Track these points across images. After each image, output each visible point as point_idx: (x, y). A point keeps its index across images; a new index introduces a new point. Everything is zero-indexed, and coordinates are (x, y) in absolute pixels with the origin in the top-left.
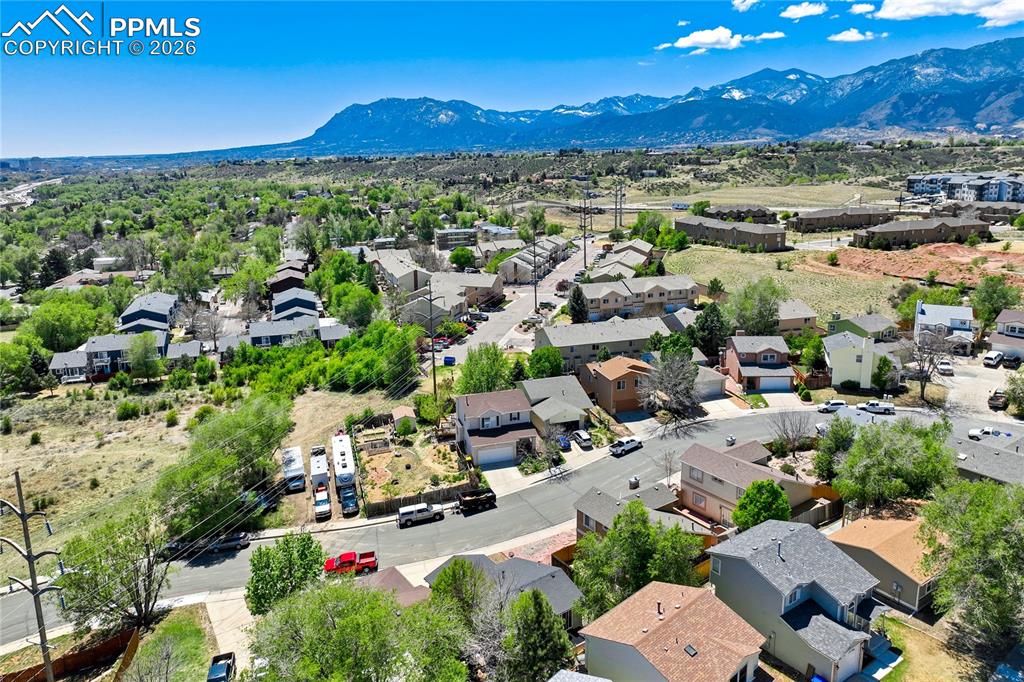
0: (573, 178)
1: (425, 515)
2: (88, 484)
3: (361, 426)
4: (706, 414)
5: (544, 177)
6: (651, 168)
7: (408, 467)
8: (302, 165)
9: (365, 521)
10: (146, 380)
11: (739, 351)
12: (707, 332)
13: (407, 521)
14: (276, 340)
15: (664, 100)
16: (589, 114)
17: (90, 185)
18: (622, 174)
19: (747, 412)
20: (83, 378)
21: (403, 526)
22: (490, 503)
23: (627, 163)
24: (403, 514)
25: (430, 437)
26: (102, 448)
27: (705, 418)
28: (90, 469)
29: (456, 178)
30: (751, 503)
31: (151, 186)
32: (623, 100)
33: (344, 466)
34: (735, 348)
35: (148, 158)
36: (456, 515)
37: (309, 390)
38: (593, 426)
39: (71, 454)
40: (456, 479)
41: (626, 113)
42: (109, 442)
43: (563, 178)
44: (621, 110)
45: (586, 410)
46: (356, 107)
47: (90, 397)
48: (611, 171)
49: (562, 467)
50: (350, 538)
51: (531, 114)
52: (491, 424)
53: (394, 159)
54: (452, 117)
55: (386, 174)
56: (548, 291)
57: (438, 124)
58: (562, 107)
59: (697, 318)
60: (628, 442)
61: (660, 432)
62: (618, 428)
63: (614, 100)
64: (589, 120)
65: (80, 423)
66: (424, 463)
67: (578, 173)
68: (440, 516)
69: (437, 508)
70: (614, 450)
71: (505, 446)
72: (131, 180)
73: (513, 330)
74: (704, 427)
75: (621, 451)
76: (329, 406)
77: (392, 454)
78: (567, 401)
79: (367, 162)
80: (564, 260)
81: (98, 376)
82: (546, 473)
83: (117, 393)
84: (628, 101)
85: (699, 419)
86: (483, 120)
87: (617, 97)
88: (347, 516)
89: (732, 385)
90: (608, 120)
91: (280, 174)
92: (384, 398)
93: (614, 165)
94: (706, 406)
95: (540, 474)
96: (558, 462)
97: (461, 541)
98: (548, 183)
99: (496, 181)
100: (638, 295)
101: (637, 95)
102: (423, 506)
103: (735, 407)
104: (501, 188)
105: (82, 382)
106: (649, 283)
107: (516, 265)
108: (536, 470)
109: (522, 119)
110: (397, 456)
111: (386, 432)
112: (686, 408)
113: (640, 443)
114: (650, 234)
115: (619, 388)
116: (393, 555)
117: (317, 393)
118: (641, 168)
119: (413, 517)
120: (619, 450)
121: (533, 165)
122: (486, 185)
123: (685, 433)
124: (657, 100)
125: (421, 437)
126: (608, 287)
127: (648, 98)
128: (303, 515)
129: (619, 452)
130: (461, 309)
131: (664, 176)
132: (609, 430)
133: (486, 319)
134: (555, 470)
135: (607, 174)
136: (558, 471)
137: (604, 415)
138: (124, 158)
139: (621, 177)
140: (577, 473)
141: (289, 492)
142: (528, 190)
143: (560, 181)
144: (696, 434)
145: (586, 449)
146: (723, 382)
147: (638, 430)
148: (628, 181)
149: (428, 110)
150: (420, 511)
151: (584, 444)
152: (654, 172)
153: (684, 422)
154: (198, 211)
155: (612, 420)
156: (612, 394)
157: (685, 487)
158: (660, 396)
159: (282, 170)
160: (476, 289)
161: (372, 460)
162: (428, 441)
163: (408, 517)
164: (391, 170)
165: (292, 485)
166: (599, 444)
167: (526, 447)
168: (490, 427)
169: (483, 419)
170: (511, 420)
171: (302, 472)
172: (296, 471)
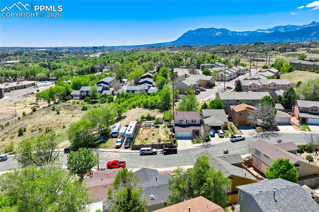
0: (258, 52)
1: (149, 152)
2: (62, 127)
3: (146, 120)
4: (279, 130)
5: (248, 51)
6: (289, 49)
7: (153, 135)
8: (171, 48)
9: (131, 151)
10: (94, 100)
11: (299, 106)
12: (287, 99)
13: (143, 153)
14: (133, 92)
15: (299, 27)
16: (269, 32)
17: (114, 53)
18: (277, 51)
19: (299, 132)
20: (79, 98)
21: (141, 155)
22: (175, 152)
23: (280, 47)
24: (142, 150)
25: (166, 126)
26: (73, 117)
27: (278, 132)
28: (66, 123)
29: (217, 51)
30: (275, 168)
31: (129, 53)
32: (283, 27)
33: (129, 131)
34: (298, 105)
35: (132, 46)
36: (161, 154)
37: (137, 108)
38: (227, 129)
39: (64, 118)
40: (167, 141)
41: (283, 31)
42: (75, 116)
43: (254, 51)
44: (282, 30)
45: (225, 123)
46: (190, 31)
47: (78, 103)
48: (273, 50)
49: (209, 143)
50: (123, 156)
51: (248, 32)
52: (184, 123)
53: (199, 46)
54: (220, 34)
55: (195, 51)
56: (233, 84)
57: (216, 36)
58: (259, 30)
59: (284, 93)
60: (238, 137)
61: (255, 135)
62: (238, 131)
63: (279, 27)
64: (269, 34)
65: (72, 110)
66: (159, 134)
67: (261, 50)
68: (155, 153)
69: (155, 150)
70: (232, 139)
71: (188, 131)
72: (125, 51)
73: (213, 95)
74: (276, 135)
75: (235, 140)
76: (140, 112)
77: (151, 130)
78: (218, 119)
79: (190, 47)
80: (243, 74)
81: (82, 98)
82: (202, 144)
83: (85, 103)
84: (285, 27)
85: (275, 132)
86: (231, 35)
87: (281, 26)
88: (126, 148)
89: (294, 120)
90: (276, 33)
91: (164, 50)
92: (158, 112)
93: (275, 48)
94: (279, 127)
95: (199, 144)
96: (208, 140)
97: (158, 164)
98: (248, 53)
99: (230, 52)
100: (264, 85)
101: (289, 25)
102: (150, 148)
103: (293, 129)
104: (232, 55)
105: (78, 99)
106: (270, 81)
107: (222, 74)
108: (198, 142)
109: (245, 34)
110: (152, 131)
111: (152, 122)
112: (270, 127)
113: (244, 138)
114: (278, 67)
115: (240, 115)
116: (132, 164)
117: (139, 108)
118: (285, 49)
119: (145, 152)
120: (234, 139)
121: (244, 48)
122: (227, 54)
123: (266, 137)
124: (296, 27)
125: (163, 125)
126: (252, 82)
127: (293, 26)
128: (113, 145)
129: (234, 140)
130: (195, 86)
131: (294, 52)
132: (233, 131)
133: (205, 91)
134: (206, 143)
135: (272, 51)
136: (206, 144)
137: (233, 126)
138: (125, 46)
139: (277, 52)
140: (214, 146)
141: (112, 137)
142: (241, 55)
143: (253, 53)
144: (271, 137)
145: (220, 137)
146: (290, 119)
147: (246, 133)
148: (279, 53)
149: (213, 32)
150: (148, 150)
151: (220, 135)
152: (290, 50)
153: (267, 132)
154: (136, 58)
155: (236, 128)
156: (237, 118)
157: (253, 157)
158: (260, 121)
159: (165, 49)
160: (204, 81)
161: (143, 131)
162: (165, 127)
163: (143, 152)
164: (197, 49)
165: (113, 135)
166: (227, 136)
167: (197, 133)
168: (183, 124)
169: (181, 120)
170: (192, 122)
171: (117, 131)
172: (115, 130)
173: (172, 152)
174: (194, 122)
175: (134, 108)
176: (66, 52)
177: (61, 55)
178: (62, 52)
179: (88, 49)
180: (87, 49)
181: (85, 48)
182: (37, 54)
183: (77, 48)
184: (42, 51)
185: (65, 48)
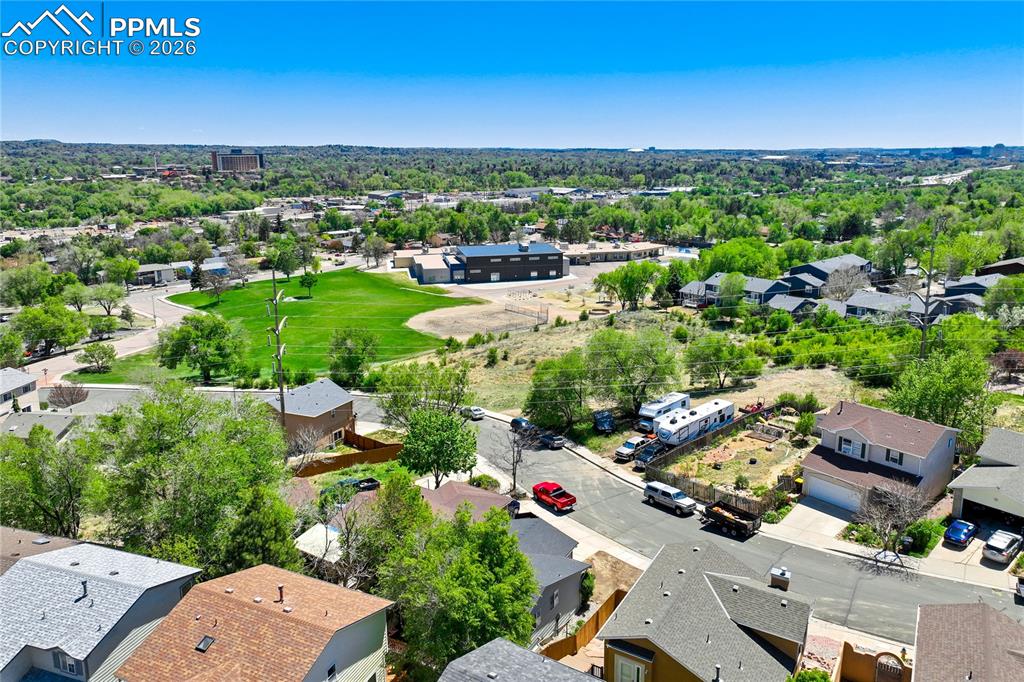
1: (668, 501)
3: (793, 410)
9: (638, 481)
10: (728, 318)
13: (650, 497)
20: (696, 305)
21: (647, 502)
33: (672, 422)
37: (826, 370)
49: (908, 559)
50: (604, 484)
52: (854, 452)
68: (684, 513)
69: (688, 502)
71: (849, 487)
76: (816, 385)
77: (767, 445)
81: (704, 305)
82: (870, 552)
83: (700, 322)
88: (637, 469)
95: (861, 547)
96: (915, 550)
102: (674, 491)
105: (694, 308)
108: (864, 541)
110: (767, 449)
119: (656, 497)
134: (891, 557)
136: (893, 560)
141: (639, 430)
145: (988, 562)
150: (665, 494)
161: (741, 440)
163: (652, 494)
168: (850, 454)
169: (841, 438)
170: (887, 459)
171: (652, 414)
172: (650, 410)
173: (729, 530)
174: (894, 460)
175: (814, 368)
176: (846, 166)
177: (820, 176)
178: (832, 166)
179: (932, 155)
180: (930, 155)
181: (922, 153)
182: (751, 171)
183: (891, 154)
184: (773, 160)
185: (849, 152)
